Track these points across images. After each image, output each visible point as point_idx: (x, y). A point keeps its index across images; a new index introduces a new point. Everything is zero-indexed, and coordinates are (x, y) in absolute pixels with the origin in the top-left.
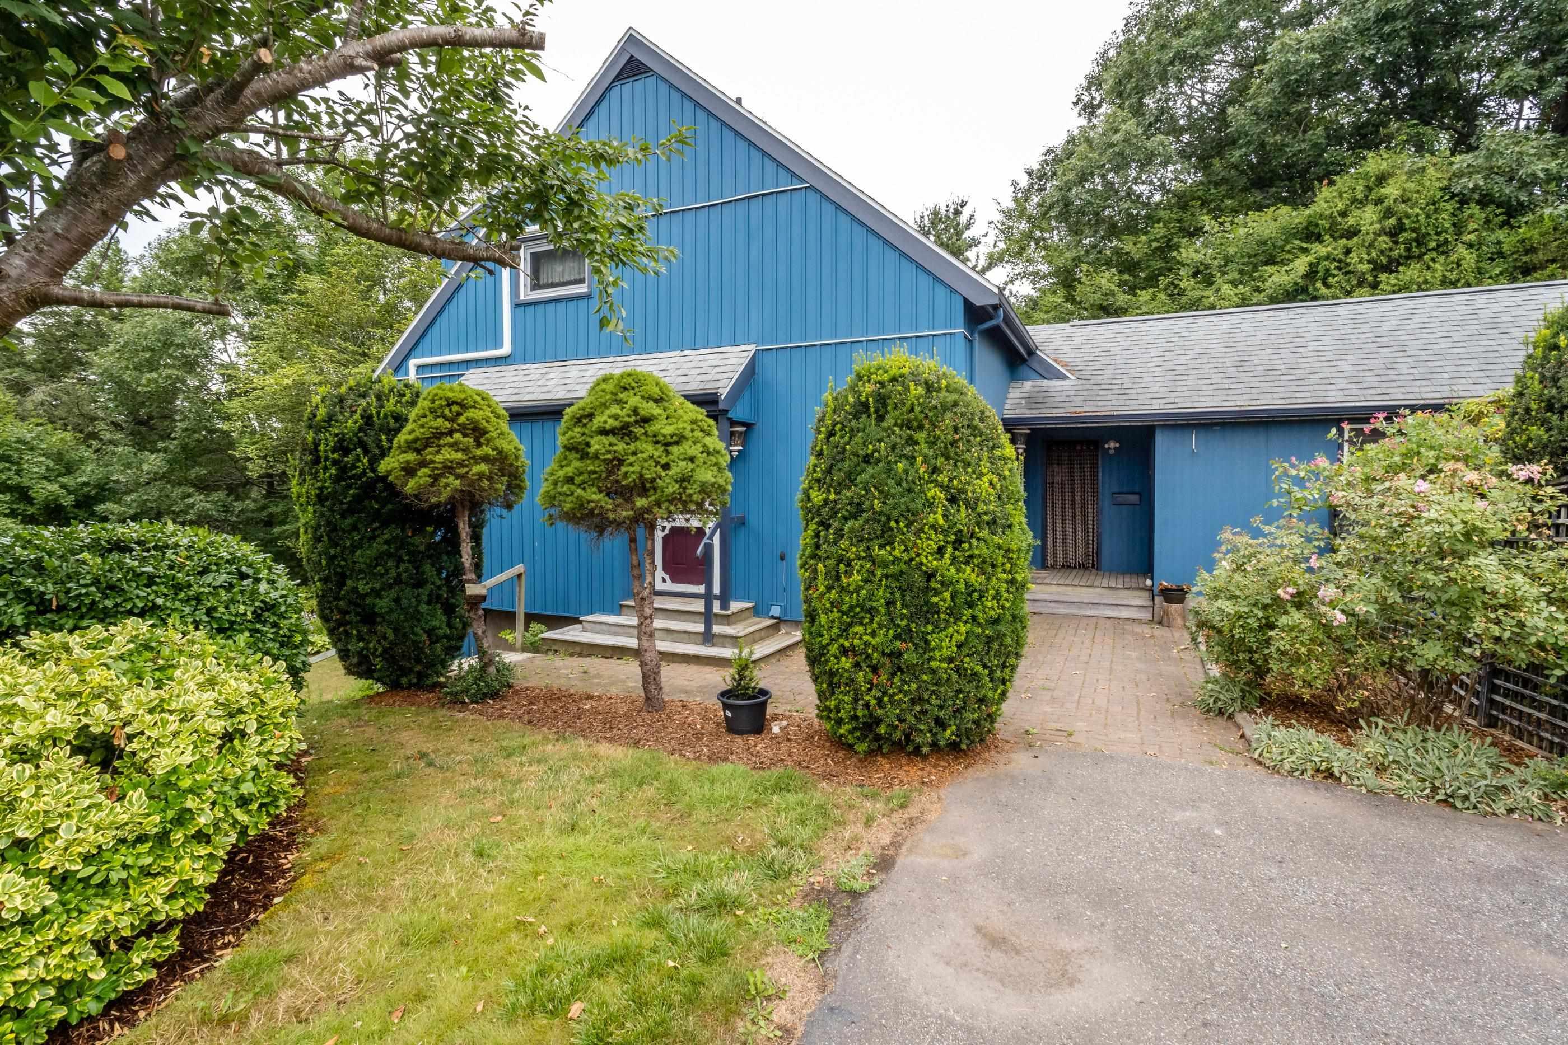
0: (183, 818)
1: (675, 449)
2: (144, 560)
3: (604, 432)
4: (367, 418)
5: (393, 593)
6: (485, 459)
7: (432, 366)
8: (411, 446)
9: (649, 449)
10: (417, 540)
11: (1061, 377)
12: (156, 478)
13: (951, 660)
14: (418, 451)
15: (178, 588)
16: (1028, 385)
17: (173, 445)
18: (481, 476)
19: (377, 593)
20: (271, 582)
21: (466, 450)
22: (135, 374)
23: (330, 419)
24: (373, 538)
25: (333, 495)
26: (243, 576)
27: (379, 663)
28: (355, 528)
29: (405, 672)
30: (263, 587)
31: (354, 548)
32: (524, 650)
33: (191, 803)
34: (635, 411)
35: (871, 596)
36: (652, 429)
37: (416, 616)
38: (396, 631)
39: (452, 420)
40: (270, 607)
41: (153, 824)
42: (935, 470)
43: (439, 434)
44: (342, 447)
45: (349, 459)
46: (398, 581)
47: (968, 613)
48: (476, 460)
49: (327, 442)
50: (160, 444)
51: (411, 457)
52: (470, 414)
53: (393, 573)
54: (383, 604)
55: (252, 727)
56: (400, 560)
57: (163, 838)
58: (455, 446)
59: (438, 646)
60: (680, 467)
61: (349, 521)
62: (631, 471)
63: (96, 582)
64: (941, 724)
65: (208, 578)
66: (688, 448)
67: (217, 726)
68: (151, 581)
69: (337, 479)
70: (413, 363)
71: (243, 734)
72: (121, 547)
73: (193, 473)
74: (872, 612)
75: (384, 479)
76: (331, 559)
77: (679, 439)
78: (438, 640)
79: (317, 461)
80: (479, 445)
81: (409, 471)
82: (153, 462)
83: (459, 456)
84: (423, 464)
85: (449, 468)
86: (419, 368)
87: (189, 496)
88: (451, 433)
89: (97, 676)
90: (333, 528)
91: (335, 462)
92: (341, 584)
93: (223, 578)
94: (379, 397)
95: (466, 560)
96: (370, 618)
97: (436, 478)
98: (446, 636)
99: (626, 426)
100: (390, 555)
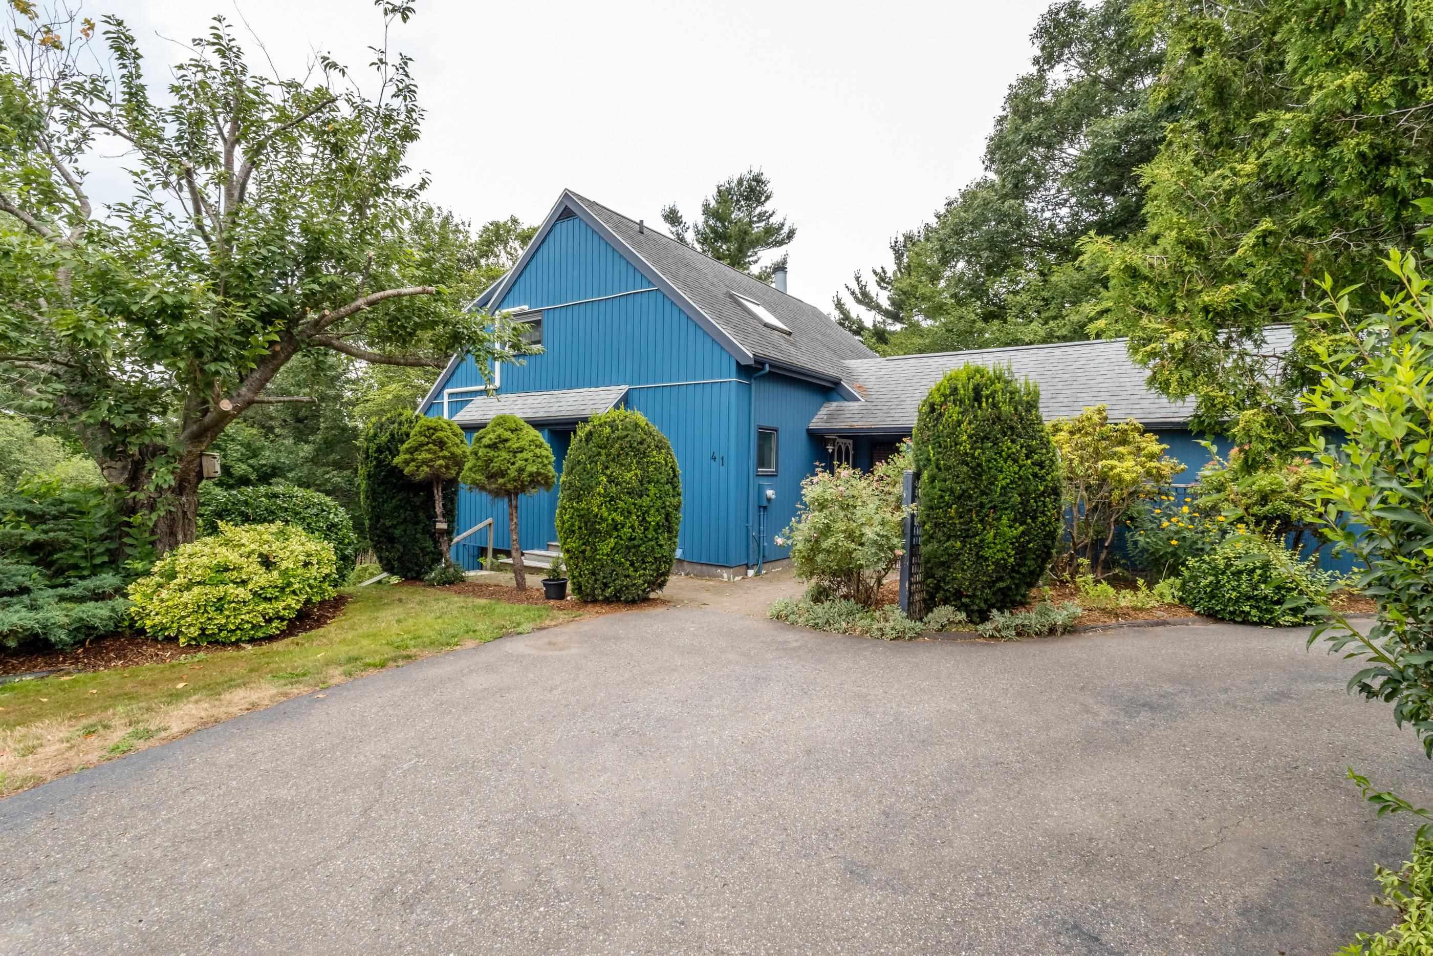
0: (289, 584)
1: (519, 455)
2: (284, 502)
3: (486, 447)
4: (392, 435)
5: (403, 527)
6: (444, 457)
7: (457, 394)
8: (408, 451)
9: (504, 454)
10: (415, 500)
11: (857, 400)
12: (306, 460)
13: (608, 555)
14: (412, 453)
15: (297, 514)
16: (834, 404)
17: (319, 437)
18: (441, 466)
19: (394, 527)
20: (336, 515)
21: (435, 453)
22: (297, 388)
23: (375, 435)
24: (393, 497)
25: (375, 475)
26: (323, 511)
27: (396, 564)
28: (384, 492)
29: (409, 570)
30: (331, 516)
31: (383, 502)
32: (492, 569)
33: (292, 580)
34: (499, 436)
35: (573, 525)
36: (507, 445)
37: (415, 540)
38: (404, 547)
39: (429, 437)
40: (334, 525)
41: (280, 582)
42: (607, 468)
43: (422, 445)
44: (379, 450)
45: (382, 457)
46: (405, 520)
47: (615, 534)
48: (439, 458)
49: (373, 447)
50: (311, 438)
51: (408, 456)
52: (440, 434)
53: (403, 516)
54: (397, 532)
55: (315, 562)
56: (406, 510)
57: (282, 590)
58: (429, 451)
59: (427, 558)
60: (519, 463)
61: (382, 488)
62: (495, 466)
63: (266, 509)
64: (606, 585)
65: (309, 510)
66: (524, 455)
67: (302, 558)
68: (286, 510)
69: (376, 467)
70: (447, 391)
71: (312, 564)
72: (276, 496)
73: (331, 458)
74: (573, 532)
75: (396, 467)
76: (373, 508)
77: (522, 450)
78: (428, 554)
79: (367, 457)
80: (442, 450)
81: (407, 463)
82: (306, 449)
83: (429, 456)
84: (413, 460)
85: (425, 462)
86: (450, 395)
87: (328, 473)
88: (428, 443)
89: (265, 537)
90: (374, 492)
91: (376, 458)
92: (377, 522)
93: (315, 511)
94: (400, 424)
95: (439, 509)
96: (391, 540)
97: (418, 467)
98: (432, 552)
99: (495, 444)
100: (402, 507)
